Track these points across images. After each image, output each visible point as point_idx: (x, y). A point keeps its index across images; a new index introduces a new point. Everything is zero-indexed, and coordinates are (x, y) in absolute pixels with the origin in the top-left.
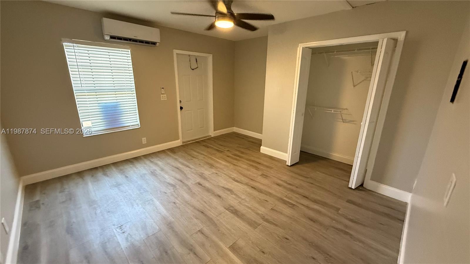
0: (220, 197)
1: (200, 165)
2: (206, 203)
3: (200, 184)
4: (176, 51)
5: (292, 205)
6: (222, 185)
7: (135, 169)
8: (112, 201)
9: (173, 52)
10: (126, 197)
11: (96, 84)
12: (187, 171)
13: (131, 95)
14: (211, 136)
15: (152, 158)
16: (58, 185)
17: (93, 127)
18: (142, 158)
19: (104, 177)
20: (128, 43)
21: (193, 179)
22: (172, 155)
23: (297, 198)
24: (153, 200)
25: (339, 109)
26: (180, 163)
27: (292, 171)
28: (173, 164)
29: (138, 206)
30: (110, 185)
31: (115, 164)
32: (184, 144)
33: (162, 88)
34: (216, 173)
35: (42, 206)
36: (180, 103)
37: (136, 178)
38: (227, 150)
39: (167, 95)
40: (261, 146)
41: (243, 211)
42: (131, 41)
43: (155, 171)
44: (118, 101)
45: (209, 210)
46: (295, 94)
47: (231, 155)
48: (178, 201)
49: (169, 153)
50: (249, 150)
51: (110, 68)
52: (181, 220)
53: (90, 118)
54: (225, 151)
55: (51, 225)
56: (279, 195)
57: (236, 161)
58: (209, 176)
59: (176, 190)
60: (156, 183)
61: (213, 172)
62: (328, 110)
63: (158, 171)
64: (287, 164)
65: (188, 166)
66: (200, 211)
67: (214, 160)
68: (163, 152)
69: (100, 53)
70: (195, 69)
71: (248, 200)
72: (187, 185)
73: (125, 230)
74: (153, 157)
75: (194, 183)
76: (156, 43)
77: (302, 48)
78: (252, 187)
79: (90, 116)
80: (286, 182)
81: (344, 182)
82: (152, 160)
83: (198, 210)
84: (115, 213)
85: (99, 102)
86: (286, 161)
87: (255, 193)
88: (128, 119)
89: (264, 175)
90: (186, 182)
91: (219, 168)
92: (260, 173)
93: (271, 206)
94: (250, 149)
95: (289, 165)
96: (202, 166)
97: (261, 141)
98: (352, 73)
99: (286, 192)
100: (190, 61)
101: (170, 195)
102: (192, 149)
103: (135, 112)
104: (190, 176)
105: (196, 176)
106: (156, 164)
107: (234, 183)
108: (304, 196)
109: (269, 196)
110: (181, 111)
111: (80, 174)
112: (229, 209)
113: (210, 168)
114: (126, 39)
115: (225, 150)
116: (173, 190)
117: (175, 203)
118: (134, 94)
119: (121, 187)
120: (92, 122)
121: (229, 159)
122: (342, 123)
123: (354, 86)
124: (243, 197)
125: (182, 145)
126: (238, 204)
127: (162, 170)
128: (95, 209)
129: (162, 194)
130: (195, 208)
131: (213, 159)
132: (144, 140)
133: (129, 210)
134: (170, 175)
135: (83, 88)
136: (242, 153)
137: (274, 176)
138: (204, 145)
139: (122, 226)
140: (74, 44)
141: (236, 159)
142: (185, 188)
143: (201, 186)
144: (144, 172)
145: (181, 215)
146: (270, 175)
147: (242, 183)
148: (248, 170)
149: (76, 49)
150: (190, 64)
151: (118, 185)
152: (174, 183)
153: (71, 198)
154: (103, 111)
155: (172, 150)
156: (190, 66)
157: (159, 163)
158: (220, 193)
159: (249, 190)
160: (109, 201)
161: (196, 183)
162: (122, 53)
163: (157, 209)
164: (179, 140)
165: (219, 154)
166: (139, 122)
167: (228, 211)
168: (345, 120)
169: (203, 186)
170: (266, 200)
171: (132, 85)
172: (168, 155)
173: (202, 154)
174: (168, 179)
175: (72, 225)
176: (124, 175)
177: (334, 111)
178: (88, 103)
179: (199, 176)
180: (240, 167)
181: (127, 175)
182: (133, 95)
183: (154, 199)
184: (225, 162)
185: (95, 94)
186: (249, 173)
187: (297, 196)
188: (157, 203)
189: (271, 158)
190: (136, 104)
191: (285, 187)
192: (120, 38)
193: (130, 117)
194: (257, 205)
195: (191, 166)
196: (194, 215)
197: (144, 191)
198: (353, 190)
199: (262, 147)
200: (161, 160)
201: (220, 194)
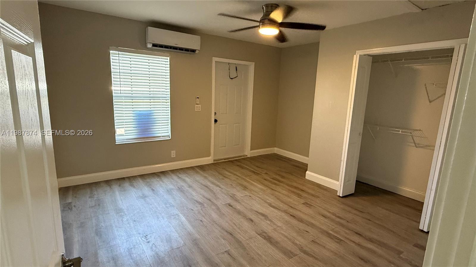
0: (252, 220)
1: (232, 186)
2: (236, 226)
3: (230, 205)
4: (215, 59)
5: (339, 240)
6: (255, 209)
7: (162, 183)
8: (138, 211)
9: (212, 59)
10: (152, 209)
11: (134, 91)
12: (217, 190)
13: (165, 104)
14: (247, 156)
15: (180, 173)
16: (88, 191)
17: (126, 134)
18: (170, 172)
19: (131, 187)
20: (169, 51)
21: (223, 200)
22: (202, 173)
23: (346, 233)
24: (179, 215)
25: (410, 129)
26: (210, 181)
27: (343, 204)
28: (202, 181)
29: (163, 219)
30: (136, 196)
31: (142, 176)
32: (216, 162)
33: (197, 98)
34: (250, 196)
35: (74, 208)
36: (215, 115)
37: (163, 192)
38: (265, 172)
39: (201, 106)
40: (307, 170)
41: (278, 238)
42: (171, 49)
43: (183, 187)
44: (152, 109)
45: (239, 233)
46: (350, 108)
47: (269, 178)
48: (205, 220)
49: (198, 170)
50: (292, 175)
51: (148, 76)
52: (207, 238)
53: (123, 125)
54: (262, 174)
55: (82, 225)
56: (324, 228)
57: (274, 186)
58: (242, 198)
59: (204, 208)
60: (183, 199)
61: (246, 195)
62: (394, 131)
63: (186, 188)
64: (338, 194)
65: (218, 186)
66: (229, 233)
67: (248, 182)
68: (192, 168)
69: (141, 60)
70: (234, 78)
71: (284, 228)
72: (216, 205)
73: (150, 239)
74: (182, 173)
75: (224, 204)
76: (196, 51)
77: (359, 55)
78: (291, 215)
79: (124, 124)
80: (334, 214)
81: (415, 223)
82: (180, 176)
83: (226, 231)
84: (141, 223)
85: (134, 109)
86: (337, 191)
87: (294, 222)
88: (159, 129)
89: (307, 203)
90: (215, 201)
91: (254, 191)
92: (302, 201)
93: (312, 238)
94: (294, 174)
95: (341, 195)
96: (234, 187)
97: (306, 165)
98: (425, 85)
99: (333, 226)
100: (229, 69)
101: (197, 213)
102: (224, 169)
103: (167, 121)
104: (220, 196)
105: (226, 197)
106: (184, 181)
107: (269, 208)
108: (356, 233)
109: (312, 227)
110: (215, 124)
111: (108, 182)
112: (261, 234)
113: (244, 190)
114: (166, 47)
115: (263, 172)
116: (200, 208)
117: (201, 221)
118: (168, 102)
119: (147, 199)
120: (126, 130)
121: (266, 183)
122: (415, 148)
123: (430, 102)
124: (279, 224)
125: (213, 163)
126: (273, 230)
127: (190, 187)
128: (121, 216)
129: (189, 211)
130: (223, 229)
131: (247, 180)
132: (173, 154)
133: (154, 222)
134: (198, 193)
135: (121, 94)
136: (283, 177)
137: (320, 207)
138: (238, 165)
139: (147, 235)
140: (119, 52)
141: (275, 184)
142: (214, 207)
143: (231, 207)
144: (171, 187)
145: (208, 234)
146: (316, 205)
147: (280, 210)
148: (289, 197)
149: (121, 57)
150: (229, 73)
151: (144, 197)
152: (202, 201)
153: (99, 204)
154: (136, 119)
155: (202, 168)
156: (229, 75)
157: (187, 179)
158: (253, 217)
159: (287, 218)
160: (135, 211)
161: (226, 204)
162: (161, 61)
163: (182, 224)
164: (210, 158)
165: (255, 177)
166: (170, 134)
167: (260, 236)
168: (418, 144)
169: (233, 208)
170: (306, 230)
171: (167, 93)
172: (197, 172)
173: (235, 174)
174: (195, 196)
175: (100, 229)
176: (151, 188)
177: (402, 132)
178: (124, 109)
179: (230, 197)
180: (279, 192)
181: (153, 188)
182: (167, 104)
183: (181, 215)
184: (260, 185)
185: (131, 101)
186: (289, 200)
187: (347, 231)
188: (183, 219)
189: (319, 186)
190: (169, 114)
191: (333, 220)
192: (161, 46)
193: (162, 127)
194: (295, 234)
195: (222, 186)
196: (221, 235)
197: (170, 205)
198: (425, 234)
199: (307, 172)
200: (189, 177)
201: (253, 219)
